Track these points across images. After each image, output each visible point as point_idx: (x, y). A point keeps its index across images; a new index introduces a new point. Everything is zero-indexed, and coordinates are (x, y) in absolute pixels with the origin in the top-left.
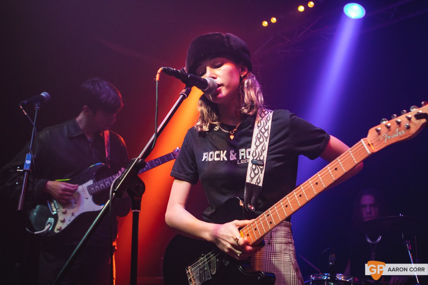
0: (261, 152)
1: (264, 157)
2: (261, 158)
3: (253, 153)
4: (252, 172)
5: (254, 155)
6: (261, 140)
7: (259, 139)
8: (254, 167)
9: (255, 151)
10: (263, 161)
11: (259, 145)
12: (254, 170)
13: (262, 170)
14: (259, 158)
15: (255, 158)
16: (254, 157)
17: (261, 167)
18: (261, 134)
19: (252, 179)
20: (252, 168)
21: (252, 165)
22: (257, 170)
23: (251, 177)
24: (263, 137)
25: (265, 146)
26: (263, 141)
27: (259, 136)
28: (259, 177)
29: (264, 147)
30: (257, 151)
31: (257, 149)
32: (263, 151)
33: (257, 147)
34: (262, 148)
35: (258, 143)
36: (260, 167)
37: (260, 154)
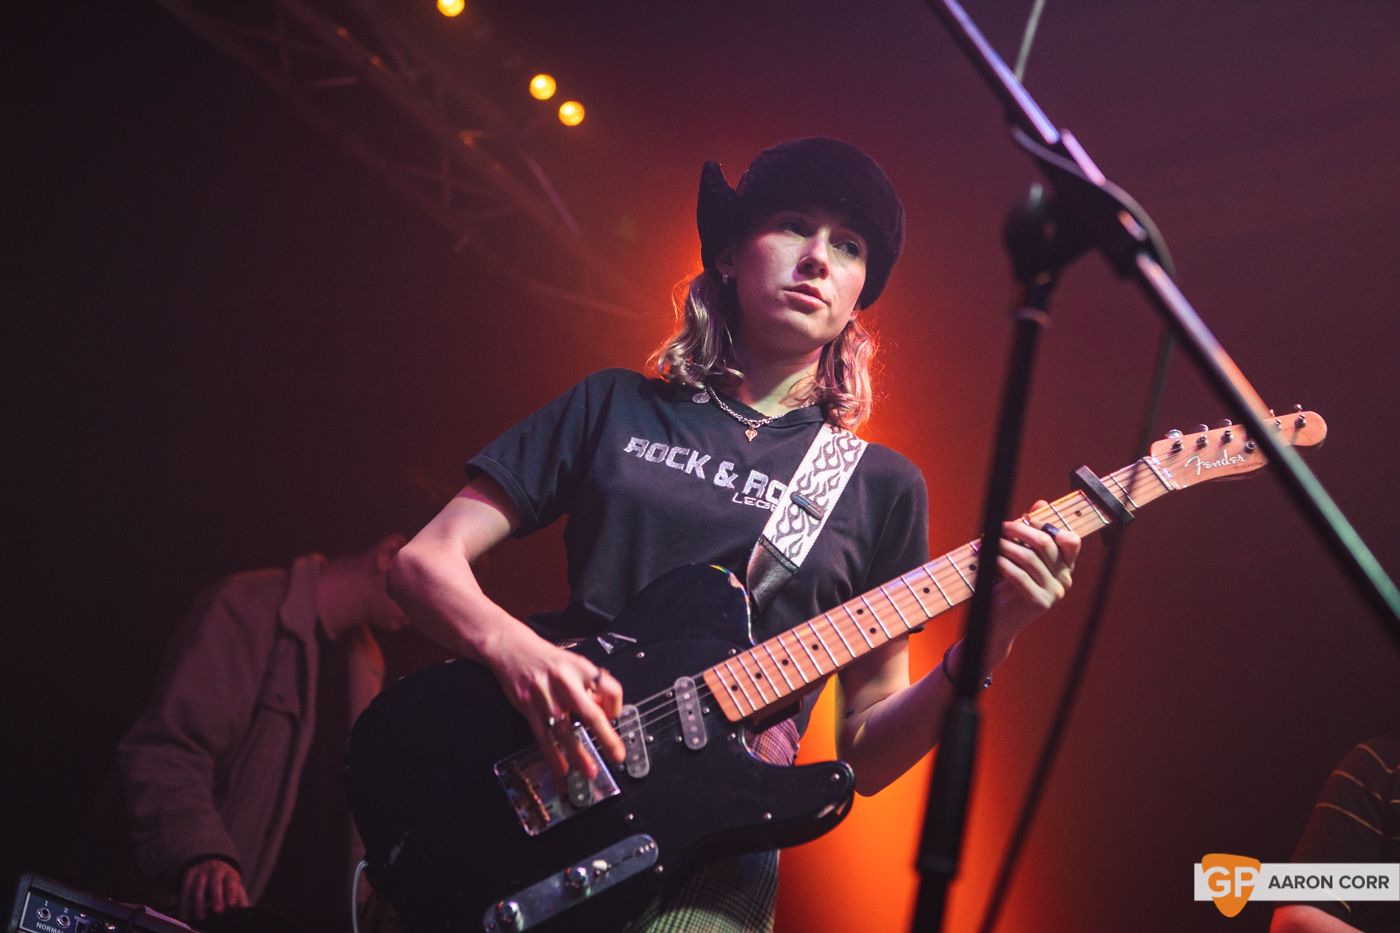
0: (824, 491)
1: (827, 502)
2: (821, 501)
3: (802, 479)
4: (787, 519)
5: (804, 484)
6: (833, 461)
7: (828, 457)
8: (795, 510)
9: (809, 478)
10: (823, 508)
11: (824, 470)
12: (793, 518)
13: (812, 528)
14: (815, 499)
15: (804, 493)
16: (801, 488)
17: (815, 522)
18: (837, 448)
19: (780, 535)
20: (789, 512)
21: (791, 506)
22: (799, 520)
23: (779, 531)
24: (838, 457)
25: (839, 480)
26: (838, 466)
27: (830, 450)
28: (800, 539)
29: (836, 479)
30: (814, 480)
31: (815, 475)
32: (831, 488)
33: (817, 471)
34: (829, 481)
35: (821, 464)
36: (810, 518)
37: (820, 490)
